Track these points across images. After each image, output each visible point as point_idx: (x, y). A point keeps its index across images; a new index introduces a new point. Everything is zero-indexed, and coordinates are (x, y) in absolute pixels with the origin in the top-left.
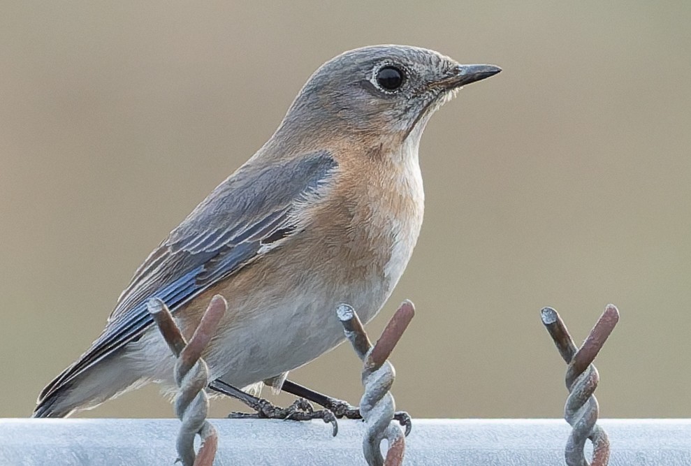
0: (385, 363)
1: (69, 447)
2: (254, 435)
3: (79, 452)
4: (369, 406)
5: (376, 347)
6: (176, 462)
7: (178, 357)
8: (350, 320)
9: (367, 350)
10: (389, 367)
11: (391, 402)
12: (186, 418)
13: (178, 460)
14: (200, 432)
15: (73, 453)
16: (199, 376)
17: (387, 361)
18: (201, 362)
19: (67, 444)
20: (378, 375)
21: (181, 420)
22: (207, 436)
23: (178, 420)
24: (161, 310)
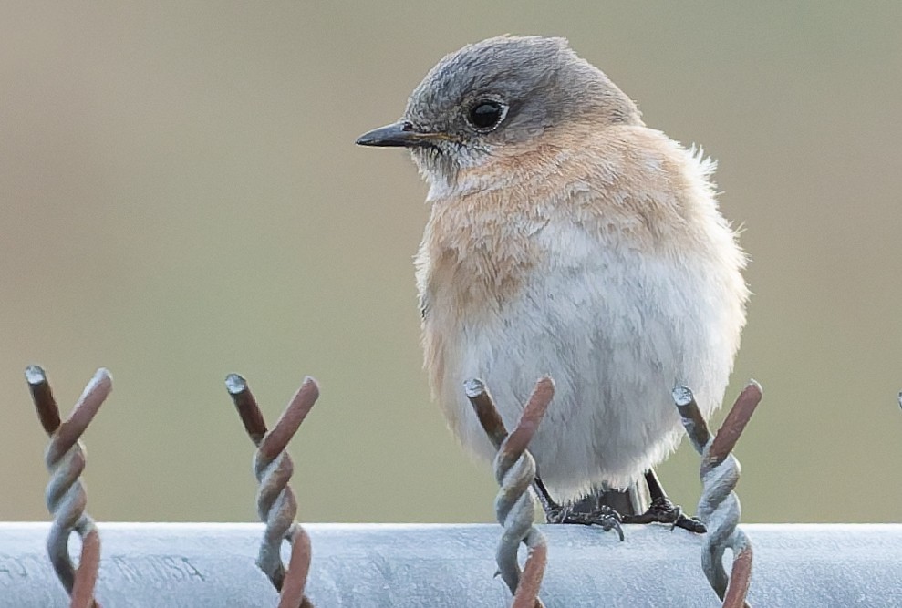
0: (728, 457)
1: (369, 558)
2: (570, 544)
3: (379, 564)
4: (709, 509)
5: (716, 438)
6: (495, 575)
7: (498, 449)
8: (689, 404)
9: (707, 441)
10: (733, 461)
11: (735, 504)
12: (509, 523)
13: (498, 573)
14: (525, 540)
15: (374, 565)
17: (731, 454)
18: (526, 456)
19: (365, 555)
20: (720, 471)
21: (503, 525)
22: (535, 545)
23: (499, 525)
24: (480, 392)
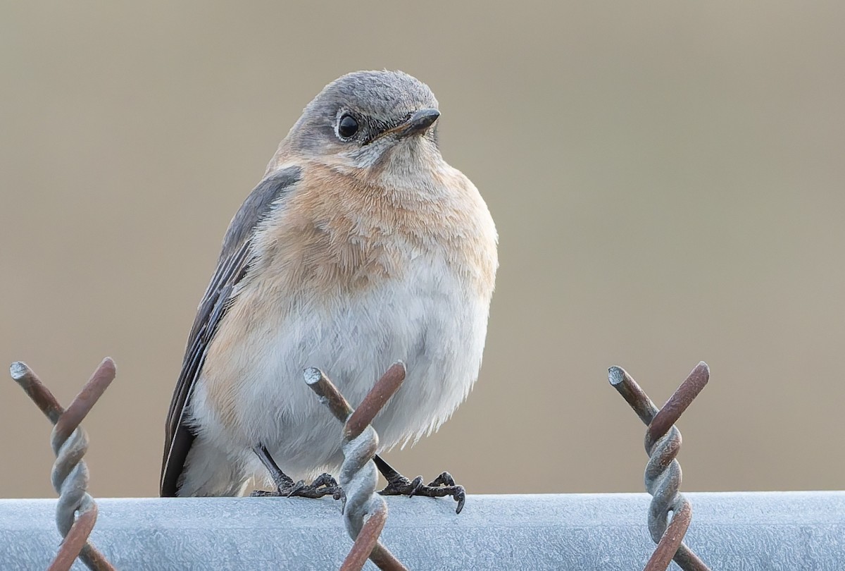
16: (75, 447)
